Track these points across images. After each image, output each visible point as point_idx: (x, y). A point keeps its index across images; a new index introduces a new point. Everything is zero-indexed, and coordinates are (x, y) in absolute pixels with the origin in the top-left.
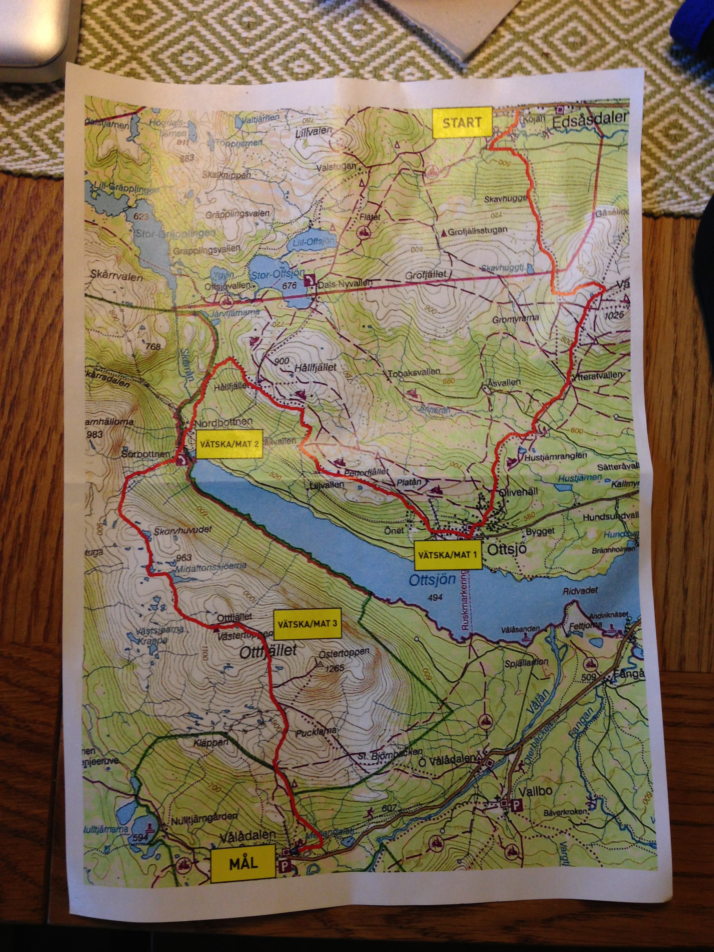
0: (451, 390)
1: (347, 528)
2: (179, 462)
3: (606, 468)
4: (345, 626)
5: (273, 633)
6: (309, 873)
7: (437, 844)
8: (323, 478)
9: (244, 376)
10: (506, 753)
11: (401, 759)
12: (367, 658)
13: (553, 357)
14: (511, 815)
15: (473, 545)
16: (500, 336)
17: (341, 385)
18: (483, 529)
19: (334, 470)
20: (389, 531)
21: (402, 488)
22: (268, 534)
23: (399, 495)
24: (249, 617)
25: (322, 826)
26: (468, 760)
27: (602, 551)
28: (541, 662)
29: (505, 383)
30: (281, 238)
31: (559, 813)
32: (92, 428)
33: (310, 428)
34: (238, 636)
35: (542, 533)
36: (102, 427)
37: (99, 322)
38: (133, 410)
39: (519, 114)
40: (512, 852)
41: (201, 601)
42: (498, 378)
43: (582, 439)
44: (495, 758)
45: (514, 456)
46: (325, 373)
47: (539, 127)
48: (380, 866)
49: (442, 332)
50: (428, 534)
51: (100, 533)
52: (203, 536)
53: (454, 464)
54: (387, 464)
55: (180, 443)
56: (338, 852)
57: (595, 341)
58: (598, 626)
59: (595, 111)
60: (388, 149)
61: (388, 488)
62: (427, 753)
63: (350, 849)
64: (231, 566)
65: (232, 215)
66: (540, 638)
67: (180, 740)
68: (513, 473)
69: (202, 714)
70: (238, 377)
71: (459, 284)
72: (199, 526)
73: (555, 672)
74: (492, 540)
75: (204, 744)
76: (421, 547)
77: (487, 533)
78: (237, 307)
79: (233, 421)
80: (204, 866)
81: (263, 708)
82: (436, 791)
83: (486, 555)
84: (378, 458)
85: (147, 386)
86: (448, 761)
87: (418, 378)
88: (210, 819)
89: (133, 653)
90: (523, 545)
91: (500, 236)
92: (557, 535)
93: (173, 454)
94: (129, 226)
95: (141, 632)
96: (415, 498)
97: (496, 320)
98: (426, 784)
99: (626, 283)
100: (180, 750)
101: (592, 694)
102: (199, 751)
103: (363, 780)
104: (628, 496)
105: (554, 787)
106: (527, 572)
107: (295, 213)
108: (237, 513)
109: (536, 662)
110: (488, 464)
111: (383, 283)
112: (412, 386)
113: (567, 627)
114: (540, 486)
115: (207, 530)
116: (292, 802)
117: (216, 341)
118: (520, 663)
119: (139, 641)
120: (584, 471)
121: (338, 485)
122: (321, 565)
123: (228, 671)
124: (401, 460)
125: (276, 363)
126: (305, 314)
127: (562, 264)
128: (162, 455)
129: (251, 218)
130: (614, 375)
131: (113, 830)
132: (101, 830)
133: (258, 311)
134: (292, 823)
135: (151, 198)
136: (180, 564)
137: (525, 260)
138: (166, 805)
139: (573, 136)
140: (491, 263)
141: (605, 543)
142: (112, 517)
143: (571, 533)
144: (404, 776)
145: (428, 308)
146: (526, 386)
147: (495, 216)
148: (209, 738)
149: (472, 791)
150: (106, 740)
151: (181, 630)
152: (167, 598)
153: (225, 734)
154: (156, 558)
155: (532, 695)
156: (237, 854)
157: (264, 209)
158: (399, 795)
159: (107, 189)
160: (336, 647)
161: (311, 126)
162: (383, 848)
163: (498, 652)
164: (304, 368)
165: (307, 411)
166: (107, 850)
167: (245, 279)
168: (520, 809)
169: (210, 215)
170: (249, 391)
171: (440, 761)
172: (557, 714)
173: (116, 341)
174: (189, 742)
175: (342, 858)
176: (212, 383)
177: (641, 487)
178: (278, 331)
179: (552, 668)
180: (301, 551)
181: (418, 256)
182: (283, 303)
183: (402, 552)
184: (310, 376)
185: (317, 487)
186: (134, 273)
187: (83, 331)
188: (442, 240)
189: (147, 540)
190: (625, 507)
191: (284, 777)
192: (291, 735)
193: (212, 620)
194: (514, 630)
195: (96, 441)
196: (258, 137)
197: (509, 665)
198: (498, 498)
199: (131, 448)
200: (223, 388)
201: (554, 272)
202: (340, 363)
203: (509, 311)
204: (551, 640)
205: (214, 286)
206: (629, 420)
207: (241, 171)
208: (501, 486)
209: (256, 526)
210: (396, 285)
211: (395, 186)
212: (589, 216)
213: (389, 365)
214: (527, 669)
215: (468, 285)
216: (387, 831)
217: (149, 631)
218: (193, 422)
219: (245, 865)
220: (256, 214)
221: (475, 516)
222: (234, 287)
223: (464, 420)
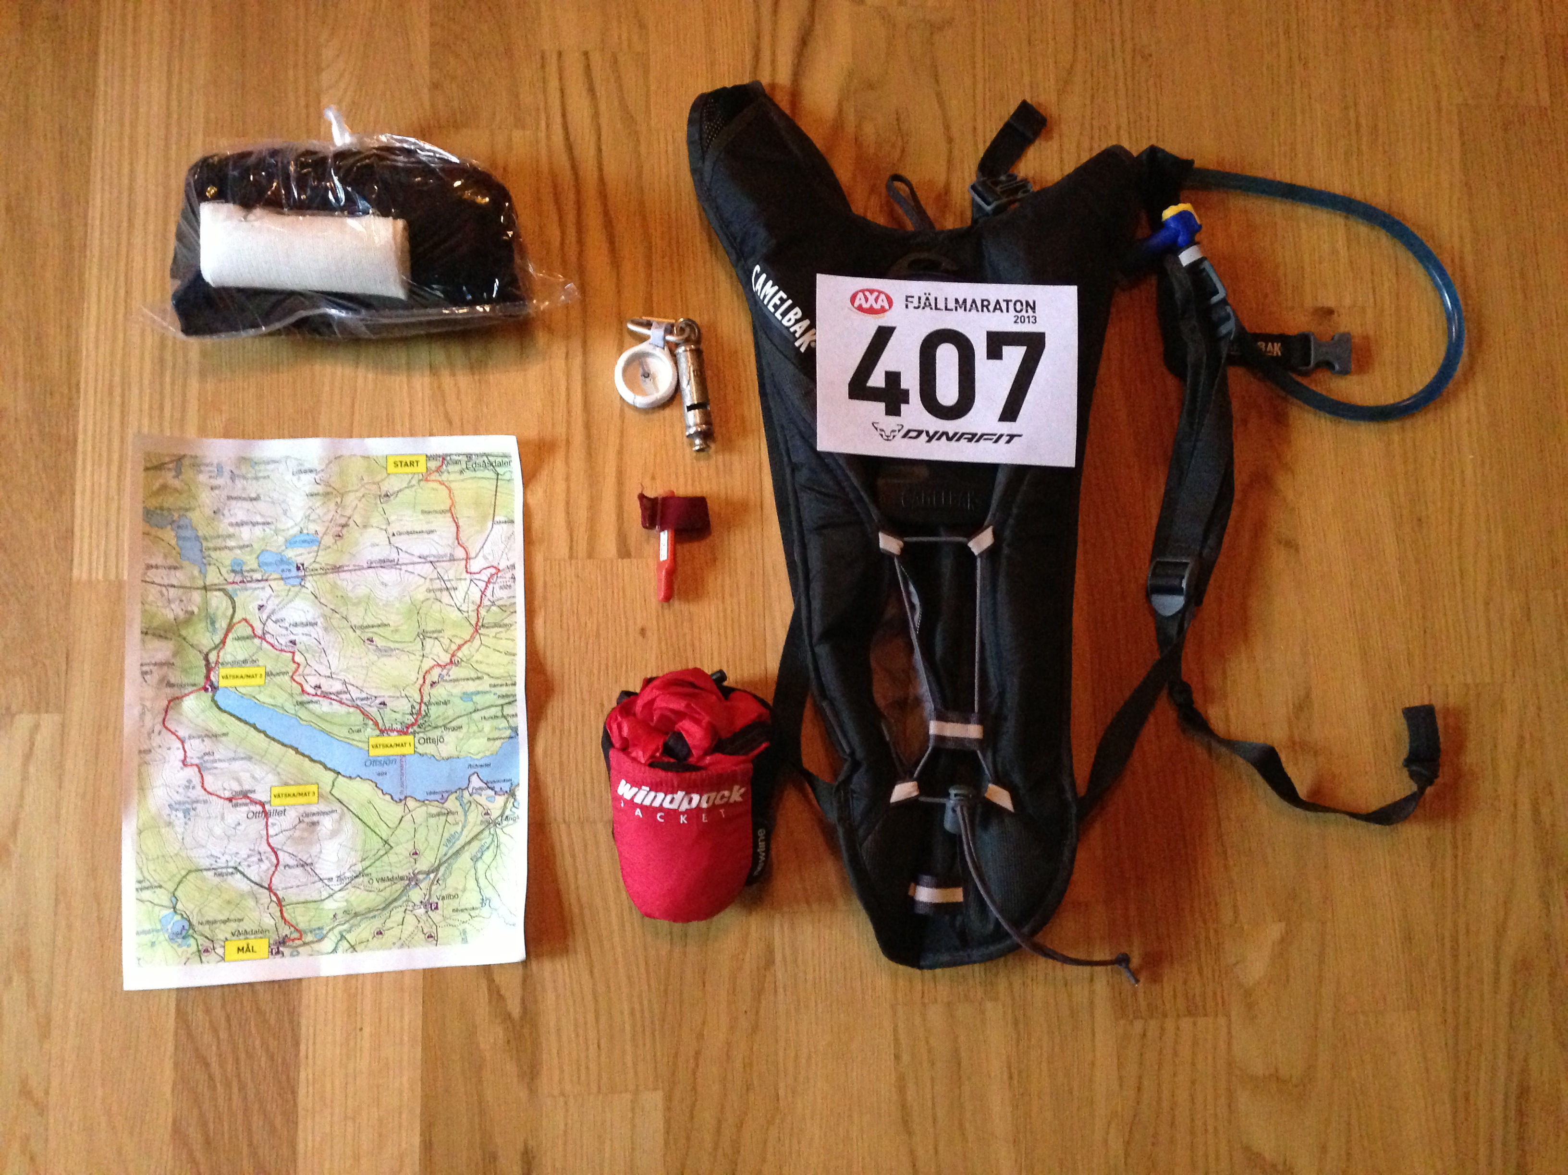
0: (397, 637)
1: (323, 731)
2: (206, 690)
3: (495, 686)
4: (320, 796)
5: (270, 802)
6: (292, 955)
7: (380, 933)
8: (305, 698)
9: (253, 630)
10: (428, 873)
11: (357, 880)
12: (335, 816)
13: (466, 614)
14: (430, 912)
15: (409, 739)
16: (430, 602)
17: (321, 635)
18: (415, 728)
19: (312, 691)
20: (351, 731)
21: (359, 703)
22: (267, 735)
23: (357, 707)
24: (254, 791)
25: (301, 926)
26: (402, 879)
27: (494, 739)
28: (453, 813)
29: (434, 632)
30: (281, 539)
31: (462, 910)
32: (145, 668)
33: (299, 664)
34: (246, 805)
35: (454, 729)
36: (151, 667)
37: (151, 598)
38: (175, 655)
39: (444, 459)
40: (430, 936)
41: (220, 783)
42: (429, 629)
43: (483, 668)
44: (421, 877)
45: (435, 679)
46: (309, 628)
47: (457, 468)
48: (340, 950)
49: (391, 599)
50: (378, 732)
51: (150, 737)
52: (223, 739)
53: (395, 686)
54: (350, 687)
55: (208, 677)
56: (313, 942)
57: (493, 603)
58: (492, 789)
59: (492, 459)
60: (355, 479)
61: (349, 703)
62: (374, 876)
63: (320, 940)
64: (242, 759)
65: (247, 523)
66: (453, 797)
67: (205, 873)
68: (434, 691)
69: (219, 855)
70: (249, 631)
71: (404, 567)
72: (219, 732)
73: (463, 818)
74: (421, 735)
75: (221, 875)
76: (373, 741)
77: (418, 730)
78: (249, 585)
79: (245, 662)
80: (220, 951)
81: (262, 851)
82: (379, 899)
83: (417, 745)
84: (345, 683)
85: (184, 639)
86: (389, 880)
87: (375, 630)
88: (224, 922)
89: (173, 817)
90: (442, 737)
91: (431, 536)
92: (464, 730)
93: (203, 684)
94: (173, 534)
95: (179, 803)
96: (368, 709)
97: (428, 590)
98: (372, 895)
99: (513, 567)
100: (204, 879)
101: (486, 832)
102: (217, 880)
103: (331, 896)
104: (510, 703)
105: (460, 894)
106: (445, 755)
107: (291, 523)
108: (246, 722)
109: (449, 813)
110: (418, 686)
111: (351, 568)
112: (370, 635)
113: (470, 790)
114: (452, 699)
115: (225, 735)
116: (281, 911)
117: (234, 608)
118: (439, 814)
119: (177, 810)
120: (480, 689)
121: (316, 702)
122: (303, 755)
123: (239, 828)
124: (360, 684)
125: (276, 622)
126: (297, 589)
127: (472, 555)
128: (194, 685)
129: (260, 527)
130: (506, 625)
131: (158, 931)
132: (148, 932)
133: (263, 588)
134: (281, 923)
135: (190, 514)
136: (206, 758)
137: (448, 551)
138: (195, 913)
139: (479, 474)
140: (426, 553)
141: (496, 734)
142: (158, 727)
143: (474, 728)
144: (358, 891)
145: (383, 583)
146: (448, 633)
147: (428, 523)
148: (224, 871)
149: (404, 898)
150: (153, 873)
151: (205, 802)
152: (196, 780)
153: (236, 868)
154: (188, 754)
155: (446, 835)
156: (243, 944)
157: (269, 520)
158: (355, 904)
159: (159, 511)
160: (314, 809)
161: (303, 468)
162: (343, 937)
163: (424, 808)
164: (296, 625)
165: (297, 653)
166: (153, 944)
167: (255, 566)
168: (437, 908)
169: (231, 524)
170: (257, 641)
171: (383, 880)
172: (463, 847)
173: (164, 611)
174: (211, 873)
175: (316, 946)
176: (230, 636)
177: (518, 698)
178: (277, 601)
179: (460, 817)
180: (291, 747)
181: (376, 550)
182: (282, 582)
183: (360, 745)
184: (299, 630)
185: (302, 704)
186: (175, 564)
187: (140, 605)
188: (392, 539)
189: (183, 742)
190: (508, 710)
191: (276, 895)
192: (280, 868)
193: (227, 794)
194: (435, 793)
195: (148, 677)
196: (266, 474)
197: (432, 816)
198: (424, 707)
199: (172, 681)
200: (238, 639)
201: (468, 559)
202: (320, 621)
203: (438, 584)
204: (459, 799)
205: (233, 571)
206: (514, 655)
207: (253, 495)
208: (426, 699)
209: (259, 731)
210: (361, 568)
211: (360, 505)
212: (490, 524)
213: (355, 621)
214: (443, 818)
215: (410, 568)
216: (346, 926)
217: (184, 803)
218: (217, 663)
219: (248, 950)
220: (264, 524)
221: (410, 719)
222: (248, 571)
223: (405, 657)
